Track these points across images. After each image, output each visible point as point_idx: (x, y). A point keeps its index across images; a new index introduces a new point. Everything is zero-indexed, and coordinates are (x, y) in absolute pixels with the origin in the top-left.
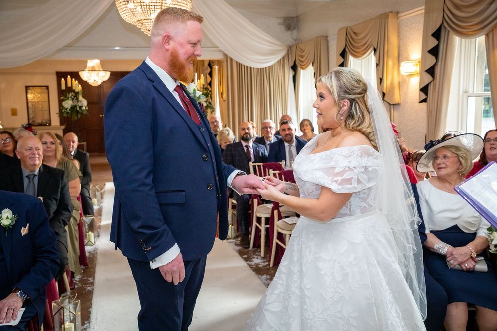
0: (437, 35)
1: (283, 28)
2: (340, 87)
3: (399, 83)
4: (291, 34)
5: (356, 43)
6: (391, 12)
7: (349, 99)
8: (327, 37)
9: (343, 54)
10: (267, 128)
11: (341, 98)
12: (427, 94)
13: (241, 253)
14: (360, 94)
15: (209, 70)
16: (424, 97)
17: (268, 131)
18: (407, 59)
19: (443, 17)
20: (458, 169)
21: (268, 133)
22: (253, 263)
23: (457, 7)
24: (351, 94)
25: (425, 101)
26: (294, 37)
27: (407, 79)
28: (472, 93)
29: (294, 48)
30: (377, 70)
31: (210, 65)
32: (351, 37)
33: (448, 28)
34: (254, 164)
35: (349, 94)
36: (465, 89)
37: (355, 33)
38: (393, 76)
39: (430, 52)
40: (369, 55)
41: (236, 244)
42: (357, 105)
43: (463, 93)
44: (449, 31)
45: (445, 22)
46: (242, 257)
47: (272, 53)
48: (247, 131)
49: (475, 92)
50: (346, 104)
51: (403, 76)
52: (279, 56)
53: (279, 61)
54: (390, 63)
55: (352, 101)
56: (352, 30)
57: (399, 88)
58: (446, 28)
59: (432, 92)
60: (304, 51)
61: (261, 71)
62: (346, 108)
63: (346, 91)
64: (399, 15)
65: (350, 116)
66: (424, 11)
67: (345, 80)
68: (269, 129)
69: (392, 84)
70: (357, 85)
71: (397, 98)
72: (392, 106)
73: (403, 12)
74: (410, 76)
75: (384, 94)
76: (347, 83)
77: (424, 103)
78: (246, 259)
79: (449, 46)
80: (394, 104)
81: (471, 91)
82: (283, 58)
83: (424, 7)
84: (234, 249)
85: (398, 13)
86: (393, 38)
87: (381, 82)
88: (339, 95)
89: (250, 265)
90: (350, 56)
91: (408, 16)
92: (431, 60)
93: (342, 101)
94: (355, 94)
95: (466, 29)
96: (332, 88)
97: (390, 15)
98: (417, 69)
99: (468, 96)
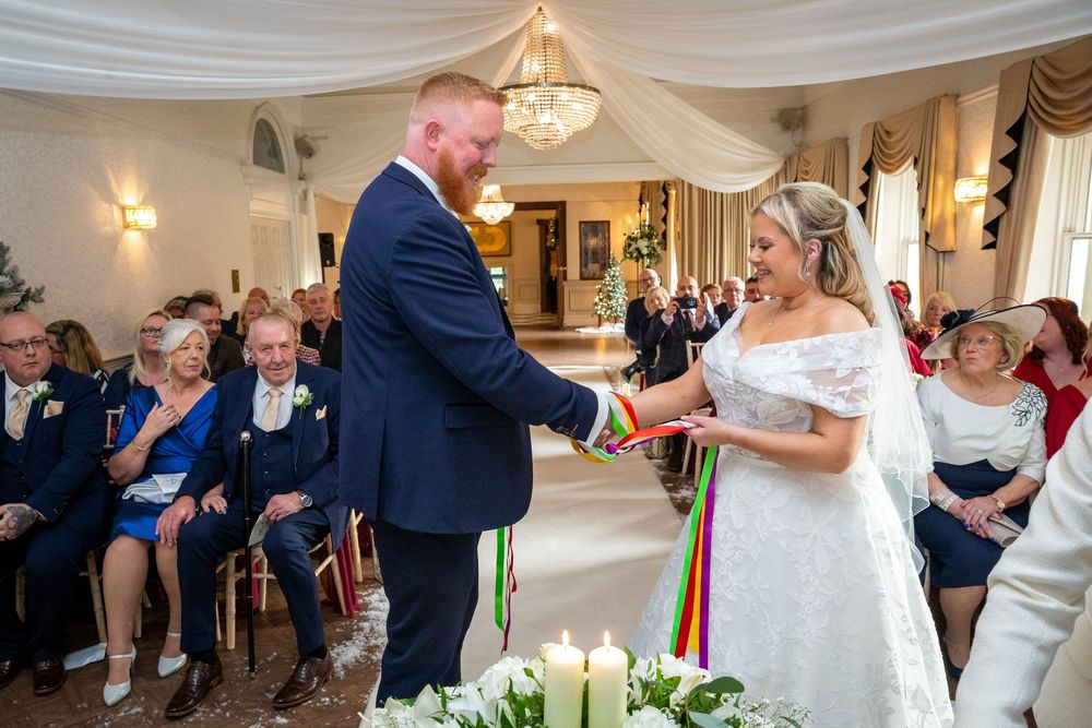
0: (1016, 132)
1: (777, 128)
2: (802, 218)
3: (955, 216)
4: (792, 136)
5: (888, 149)
6: (946, 95)
7: (819, 238)
8: (847, 139)
9: (868, 168)
10: (731, 290)
11: (806, 239)
12: (995, 234)
13: (664, 480)
14: (837, 226)
15: (664, 197)
16: (991, 239)
17: (733, 296)
18: (970, 175)
19: (1028, 100)
20: (1000, 363)
21: (733, 300)
22: (678, 496)
23: (1051, 82)
24: (822, 229)
25: (992, 246)
26: (797, 141)
27: (968, 209)
28: (1082, 231)
29: (795, 159)
30: (920, 194)
31: (665, 188)
32: (881, 139)
33: (1035, 121)
34: (694, 344)
35: (817, 228)
36: (1068, 226)
37: (887, 132)
38: (944, 203)
39: (1002, 161)
40: (906, 170)
41: (659, 467)
42: (835, 248)
43: (1064, 231)
44: (1037, 128)
45: (1029, 109)
46: (665, 487)
47: (755, 168)
48: (688, 292)
49: (1087, 231)
50: (814, 247)
51: (961, 203)
52: (770, 172)
53: (769, 181)
54: (940, 182)
55: (825, 240)
56: (882, 127)
57: (955, 224)
58: (1033, 122)
59: (1004, 230)
60: (809, 164)
61: (739, 198)
62: (815, 255)
63: (811, 223)
64: (960, 100)
65: (824, 268)
66: (996, 93)
67: (808, 204)
68: (735, 293)
69: (942, 216)
70: (831, 210)
71: (949, 241)
72: (941, 255)
73: (966, 94)
74: (973, 203)
75: (927, 235)
76: (811, 207)
77: (992, 250)
78: (669, 490)
79: (1036, 152)
80: (944, 252)
81: (1079, 229)
82: (777, 175)
83: (997, 86)
84: (656, 473)
85: (958, 96)
86: (947, 141)
87: (923, 215)
88: (802, 233)
89: (672, 499)
90: (879, 172)
91: (971, 102)
92: (1005, 175)
93: (807, 244)
94: (829, 228)
95: (1066, 120)
96: (787, 220)
97: (944, 100)
98: (983, 191)
99: (1074, 238)
